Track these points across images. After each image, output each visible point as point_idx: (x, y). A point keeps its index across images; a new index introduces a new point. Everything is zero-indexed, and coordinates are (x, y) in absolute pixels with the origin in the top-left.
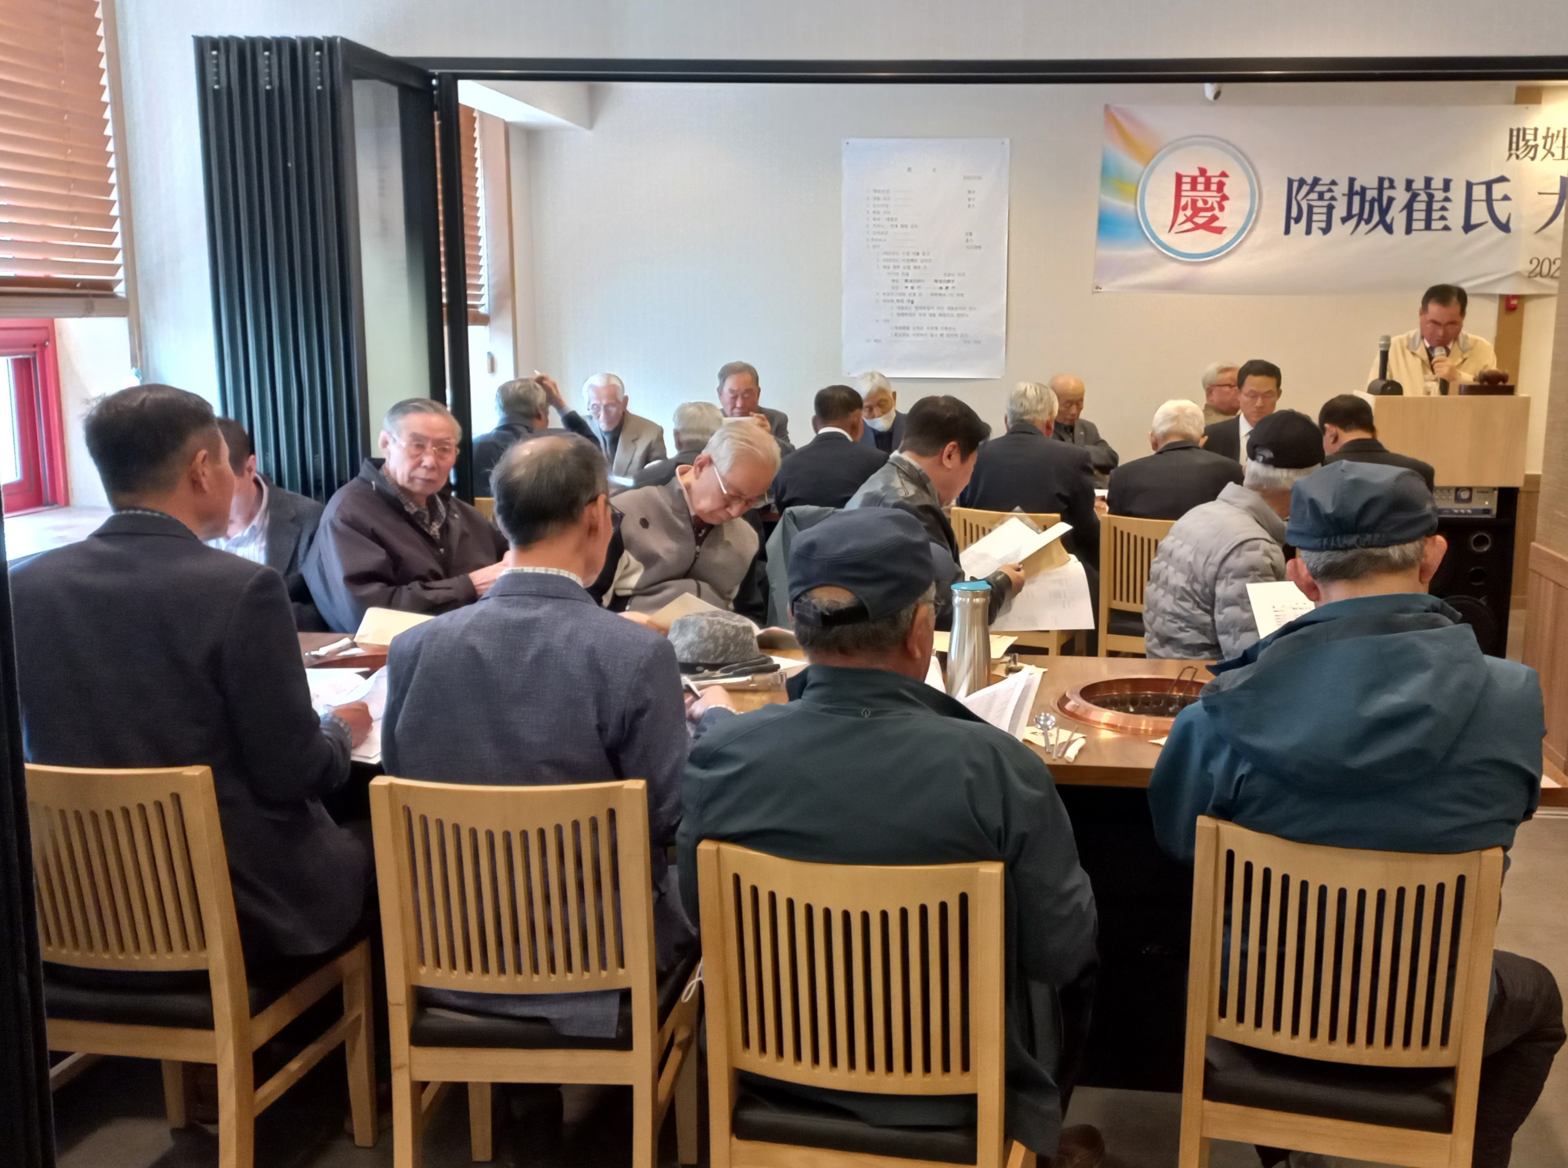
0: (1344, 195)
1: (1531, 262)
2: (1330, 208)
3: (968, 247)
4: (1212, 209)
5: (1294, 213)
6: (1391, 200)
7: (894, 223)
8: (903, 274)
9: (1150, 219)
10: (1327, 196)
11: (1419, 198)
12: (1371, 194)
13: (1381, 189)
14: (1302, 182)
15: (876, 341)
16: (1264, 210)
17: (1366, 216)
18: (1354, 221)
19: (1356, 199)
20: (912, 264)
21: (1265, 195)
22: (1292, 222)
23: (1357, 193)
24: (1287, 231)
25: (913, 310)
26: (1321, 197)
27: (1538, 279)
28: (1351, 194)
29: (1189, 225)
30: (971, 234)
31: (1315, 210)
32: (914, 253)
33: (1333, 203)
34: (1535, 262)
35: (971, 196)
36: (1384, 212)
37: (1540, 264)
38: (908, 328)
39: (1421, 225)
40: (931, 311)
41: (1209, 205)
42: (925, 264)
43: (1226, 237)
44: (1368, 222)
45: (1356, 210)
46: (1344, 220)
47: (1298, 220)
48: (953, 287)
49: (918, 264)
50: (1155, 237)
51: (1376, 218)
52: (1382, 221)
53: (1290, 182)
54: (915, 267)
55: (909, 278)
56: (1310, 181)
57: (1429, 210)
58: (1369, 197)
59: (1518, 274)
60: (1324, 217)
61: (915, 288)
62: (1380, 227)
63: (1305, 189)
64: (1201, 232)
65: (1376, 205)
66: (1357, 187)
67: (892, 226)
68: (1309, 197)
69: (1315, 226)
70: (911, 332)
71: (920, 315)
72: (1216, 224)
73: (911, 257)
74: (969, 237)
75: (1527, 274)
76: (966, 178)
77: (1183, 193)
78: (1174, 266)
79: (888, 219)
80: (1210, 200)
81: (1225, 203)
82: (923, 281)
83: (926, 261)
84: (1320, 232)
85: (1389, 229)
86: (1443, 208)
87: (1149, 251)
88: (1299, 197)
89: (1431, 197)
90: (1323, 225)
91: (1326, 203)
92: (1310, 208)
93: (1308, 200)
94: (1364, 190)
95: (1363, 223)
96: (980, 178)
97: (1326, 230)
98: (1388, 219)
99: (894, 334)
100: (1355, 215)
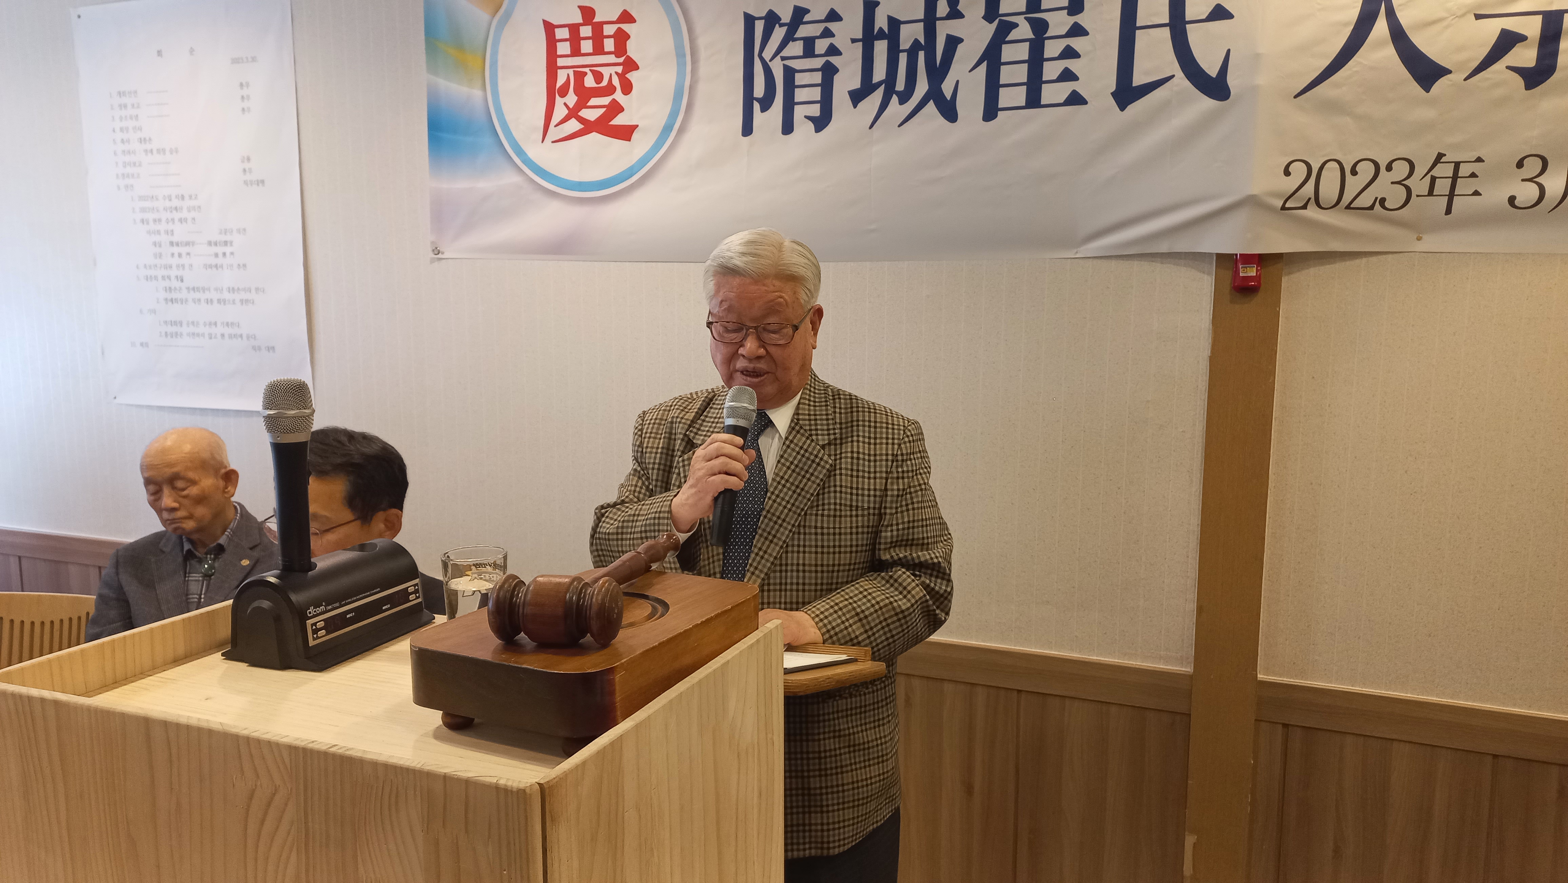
0: (854, 41)
1: (1287, 173)
2: (829, 71)
3: (246, 182)
4: (610, 90)
5: (759, 90)
6: (953, 42)
7: (148, 146)
8: (167, 232)
9: (508, 118)
10: (821, 46)
11: (1013, 35)
12: (910, 34)
13: (930, 22)
14: (772, 19)
15: (142, 344)
16: (702, 88)
17: (900, 86)
18: (877, 96)
19: (881, 48)
20: (177, 216)
21: (703, 54)
22: (757, 106)
23: (881, 35)
24: (747, 129)
25: (184, 295)
26: (809, 51)
27: (1312, 212)
28: (869, 38)
29: (574, 125)
30: (249, 159)
31: (799, 79)
32: (177, 197)
33: (834, 60)
34: (1299, 171)
35: (245, 92)
36: (937, 73)
37: (1314, 175)
38: (181, 324)
39: (1019, 96)
40: (207, 295)
41: (605, 83)
42: (193, 214)
43: (640, 145)
44: (904, 98)
45: (879, 73)
46: (857, 97)
47: (766, 103)
48: (232, 253)
49: (185, 214)
50: (520, 152)
51: (922, 87)
52: (935, 95)
53: (750, 21)
54: (181, 220)
55: (175, 239)
56: (786, 17)
57: (1036, 61)
58: (905, 43)
59: (1252, 202)
60: (816, 94)
61: (184, 255)
62: (931, 106)
63: (779, 33)
64: (594, 137)
65: (921, 55)
66: (881, 22)
67: (146, 151)
68: (785, 53)
69: (800, 112)
70: (185, 330)
71: (194, 301)
72: (619, 120)
73: (175, 203)
74: (247, 166)
75: (1280, 203)
76: (236, 61)
77: (561, 62)
78: (555, 206)
79: (141, 140)
80: (606, 72)
81: (632, 76)
82: (193, 243)
83: (194, 208)
84: (811, 126)
85: (949, 111)
86: (1070, 53)
87: (510, 178)
88: (767, 54)
89: (1040, 28)
90: (815, 110)
91: (818, 63)
92: (789, 73)
93: (783, 59)
94: (894, 24)
95: (895, 99)
96: (254, 59)
97: (821, 122)
98: (947, 88)
99: (163, 334)
100: (879, 84)
